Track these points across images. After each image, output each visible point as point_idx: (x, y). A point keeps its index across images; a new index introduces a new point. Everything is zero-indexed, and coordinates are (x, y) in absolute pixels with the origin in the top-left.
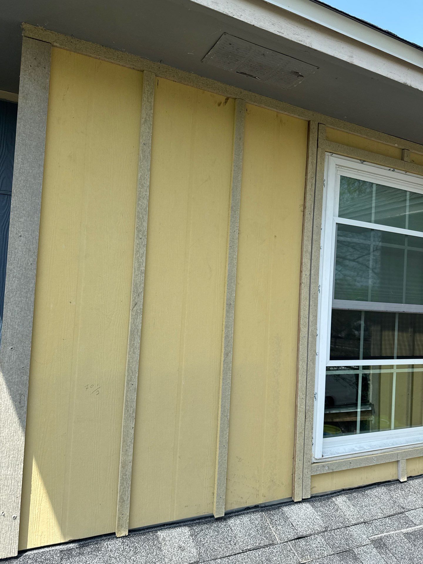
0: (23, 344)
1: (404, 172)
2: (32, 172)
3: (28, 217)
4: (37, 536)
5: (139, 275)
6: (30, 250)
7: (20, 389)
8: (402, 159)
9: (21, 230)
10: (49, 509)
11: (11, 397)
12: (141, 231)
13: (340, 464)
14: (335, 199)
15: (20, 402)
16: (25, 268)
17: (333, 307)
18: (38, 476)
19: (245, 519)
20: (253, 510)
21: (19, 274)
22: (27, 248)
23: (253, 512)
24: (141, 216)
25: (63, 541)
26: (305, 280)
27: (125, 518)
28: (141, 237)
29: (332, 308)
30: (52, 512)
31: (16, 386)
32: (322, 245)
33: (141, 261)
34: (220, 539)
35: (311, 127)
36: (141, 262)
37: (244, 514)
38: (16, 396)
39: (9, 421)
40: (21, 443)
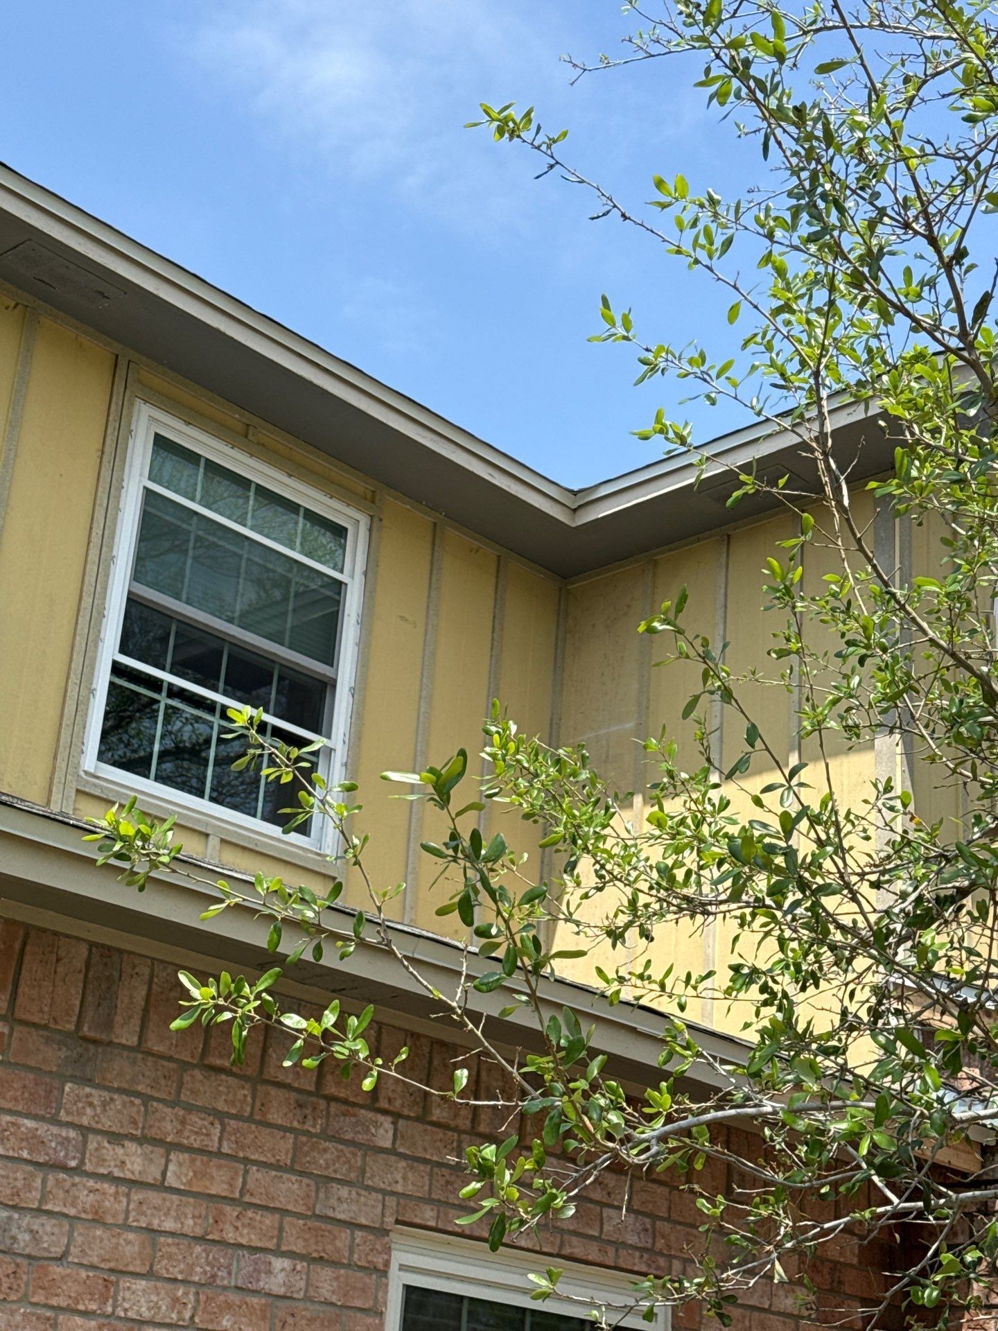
1: (248, 454)
8: (246, 437)
14: (144, 457)
26: (96, 540)
29: (128, 590)
32: (121, 506)
35: (119, 363)
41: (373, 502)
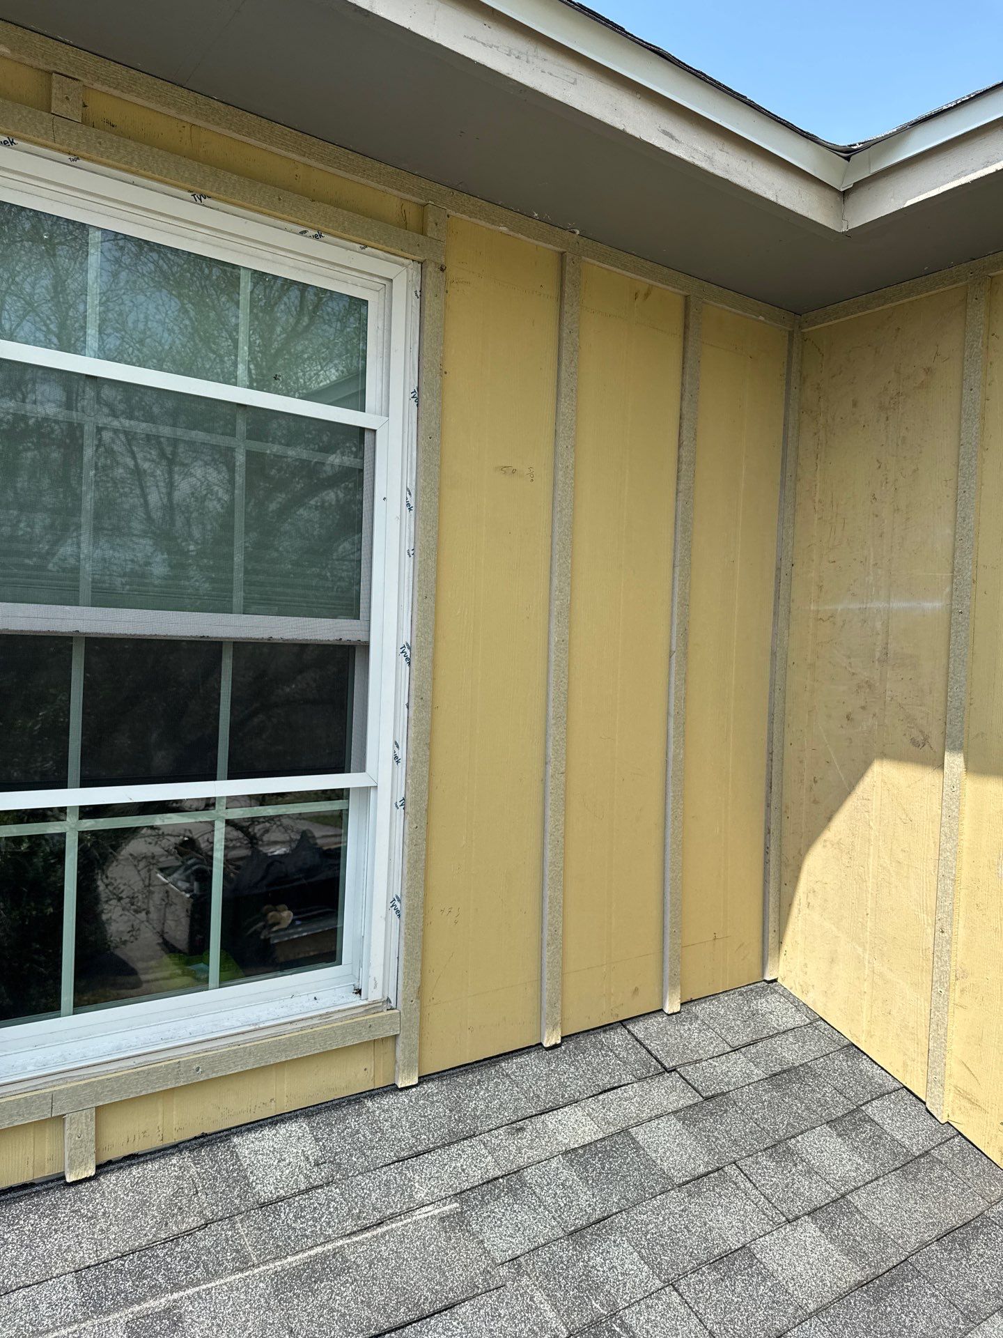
1: (66, 158)
41: (423, 232)
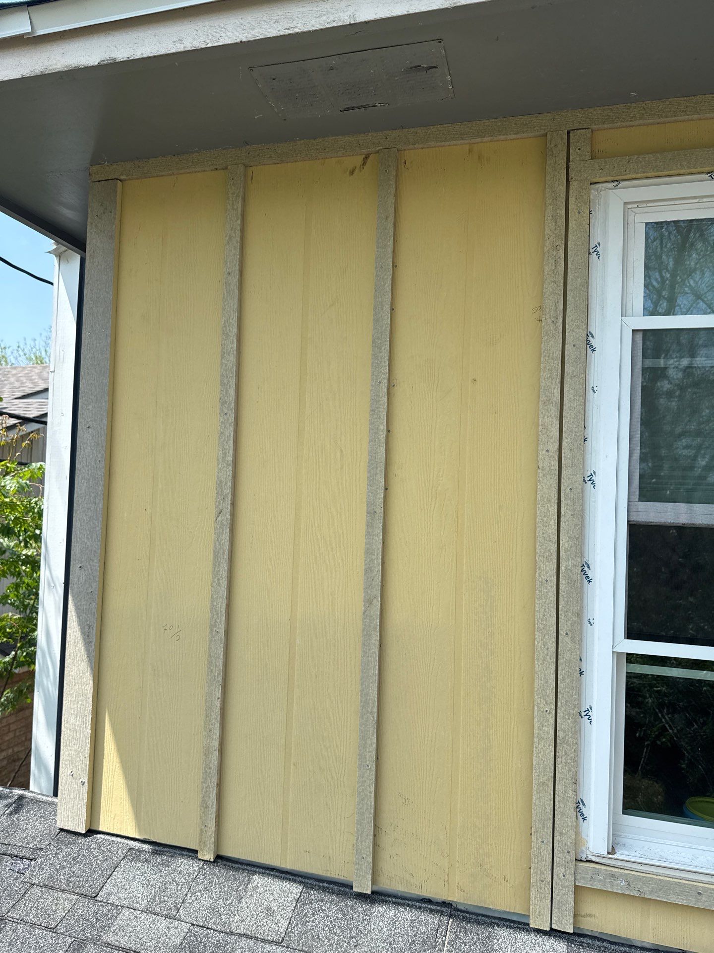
0: (91, 563)
2: (99, 346)
3: (96, 403)
4: (109, 818)
5: (225, 469)
6: (98, 444)
7: (88, 619)
9: (90, 420)
10: (122, 786)
11: (79, 627)
12: (226, 402)
13: (664, 886)
15: (88, 636)
16: (94, 467)
17: (631, 519)
18: (111, 737)
19: (406, 915)
20: (434, 907)
21: (88, 474)
22: (95, 442)
23: (432, 911)
24: (226, 381)
25: (137, 837)
26: (547, 461)
27: (210, 834)
28: (226, 411)
29: (628, 521)
30: (126, 791)
31: (84, 615)
33: (227, 447)
34: (339, 927)
36: (226, 449)
37: (412, 906)
38: (84, 627)
39: (78, 657)
40: (89, 688)
